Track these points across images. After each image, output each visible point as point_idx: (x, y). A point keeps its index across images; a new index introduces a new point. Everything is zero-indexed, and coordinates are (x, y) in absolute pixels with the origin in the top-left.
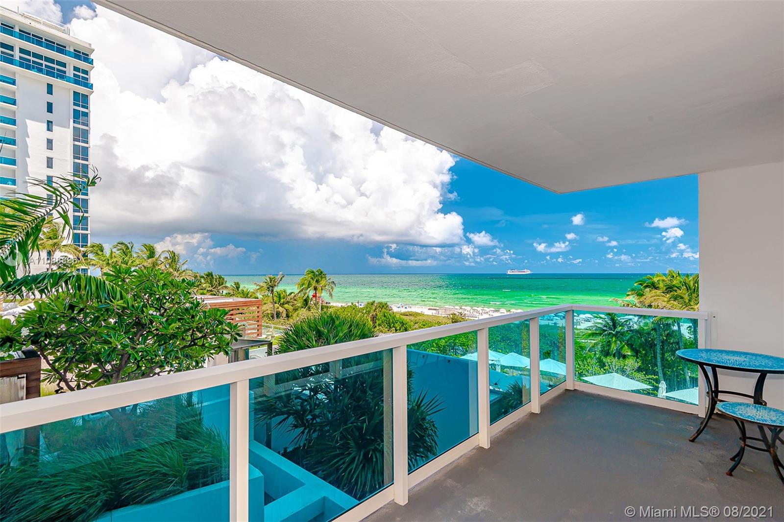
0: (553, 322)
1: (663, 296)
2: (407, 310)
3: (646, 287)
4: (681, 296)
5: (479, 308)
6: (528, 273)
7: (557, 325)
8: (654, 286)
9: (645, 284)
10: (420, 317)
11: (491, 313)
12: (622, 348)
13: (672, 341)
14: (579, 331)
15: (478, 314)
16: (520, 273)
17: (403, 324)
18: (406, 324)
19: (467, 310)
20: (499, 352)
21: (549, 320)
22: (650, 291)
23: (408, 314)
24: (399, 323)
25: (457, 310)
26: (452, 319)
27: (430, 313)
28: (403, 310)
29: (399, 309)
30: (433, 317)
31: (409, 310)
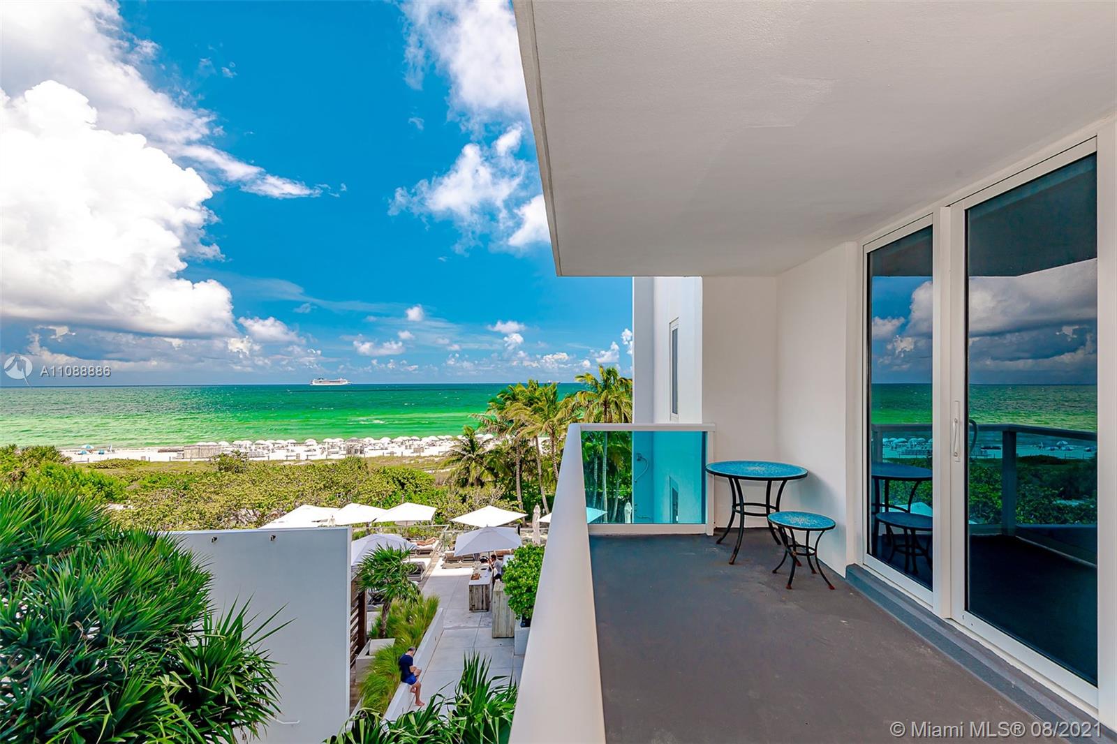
0: (389, 451)
1: (525, 409)
2: (104, 458)
3: (508, 399)
4: (541, 408)
5: (268, 441)
6: (344, 384)
7: (395, 455)
8: (514, 398)
9: (506, 396)
10: (141, 469)
11: (290, 447)
12: (482, 473)
13: (529, 459)
14: (423, 460)
15: (266, 451)
16: (331, 384)
17: (100, 485)
18: (111, 484)
19: (245, 445)
20: (324, 506)
21: (382, 449)
22: (511, 404)
23: (109, 465)
24: (90, 485)
25: (226, 447)
26: (220, 464)
27: (165, 457)
28: (94, 458)
29: (84, 458)
30: (171, 464)
31: (112, 456)
